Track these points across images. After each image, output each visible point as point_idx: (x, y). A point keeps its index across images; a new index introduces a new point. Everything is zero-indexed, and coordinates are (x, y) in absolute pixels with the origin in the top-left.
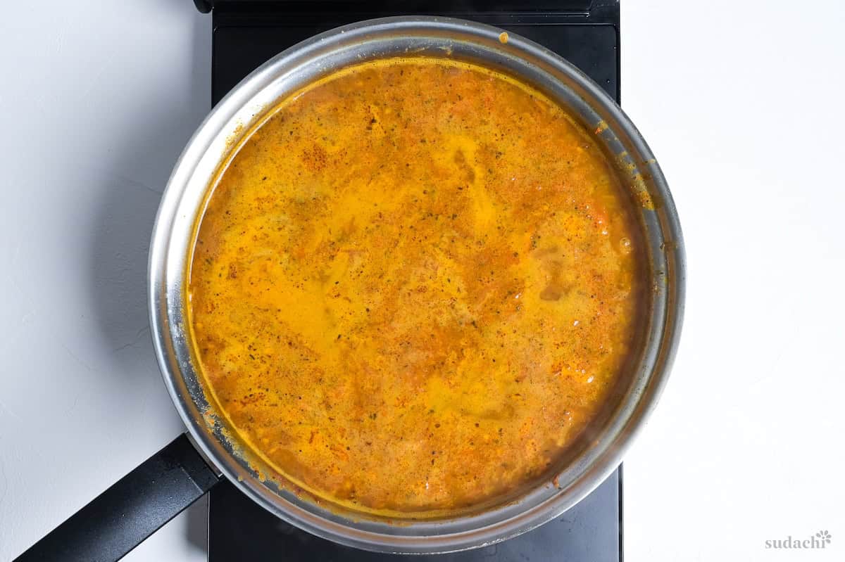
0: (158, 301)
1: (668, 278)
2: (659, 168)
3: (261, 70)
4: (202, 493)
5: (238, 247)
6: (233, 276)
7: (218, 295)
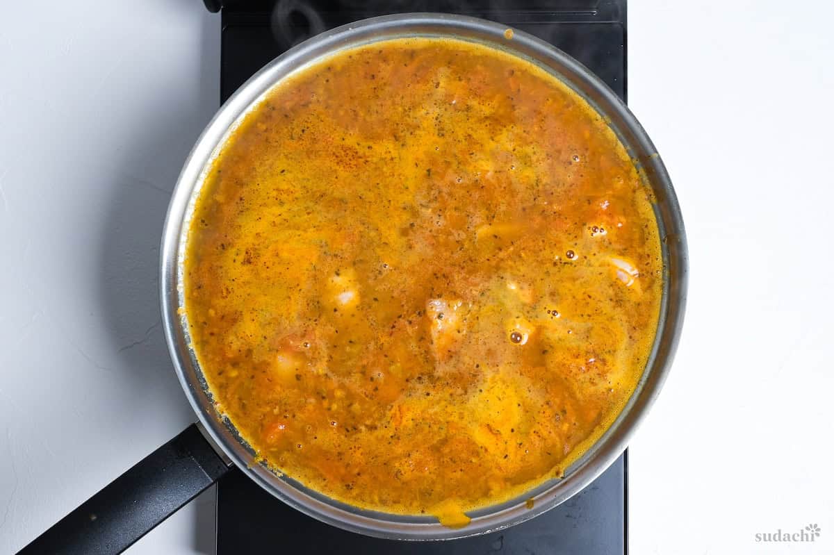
0: (170, 293)
1: (670, 271)
2: (662, 162)
3: (270, 67)
4: (212, 481)
5: (255, 232)
6: (248, 261)
7: (233, 280)
